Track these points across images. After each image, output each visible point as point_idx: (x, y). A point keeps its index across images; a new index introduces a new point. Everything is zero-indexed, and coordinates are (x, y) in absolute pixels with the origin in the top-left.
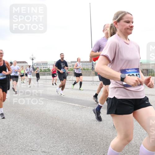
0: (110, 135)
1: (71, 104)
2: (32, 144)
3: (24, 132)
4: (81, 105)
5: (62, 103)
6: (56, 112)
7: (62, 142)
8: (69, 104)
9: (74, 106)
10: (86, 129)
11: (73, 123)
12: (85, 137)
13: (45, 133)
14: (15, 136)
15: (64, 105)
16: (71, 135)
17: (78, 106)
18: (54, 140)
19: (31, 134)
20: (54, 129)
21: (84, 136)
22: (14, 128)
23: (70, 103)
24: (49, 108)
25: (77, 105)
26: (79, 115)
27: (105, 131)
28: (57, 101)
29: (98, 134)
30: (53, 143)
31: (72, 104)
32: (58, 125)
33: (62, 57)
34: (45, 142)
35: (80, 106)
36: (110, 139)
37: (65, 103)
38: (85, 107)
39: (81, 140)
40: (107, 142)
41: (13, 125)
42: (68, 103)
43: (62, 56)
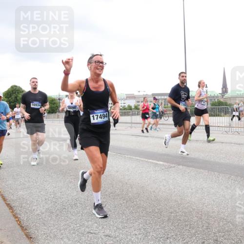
0: (214, 212)
1: (151, 161)
2: (90, 223)
3: (78, 204)
4: (168, 162)
5: (138, 159)
6: (127, 174)
7: (136, 222)
8: (149, 161)
9: (157, 164)
10: (176, 201)
11: (154, 192)
12: (173, 214)
13: (111, 207)
14: (64, 210)
15: (141, 162)
16: (151, 211)
17: (163, 165)
18: (124, 217)
19: (88, 208)
20: (124, 200)
21: (171, 213)
22: (62, 198)
23: (150, 159)
24: (117, 167)
25: (161, 163)
26: (163, 178)
27: (206, 204)
28: (129, 156)
29: (194, 209)
30: (122, 222)
31: (153, 161)
32: (130, 195)
33: (183, 79)
34: (110, 220)
35: (165, 164)
36: (214, 218)
37: (142, 159)
38: (173, 165)
39: (167, 218)
40: (209, 224)
41: (61, 192)
42: (146, 160)
43: (183, 76)
